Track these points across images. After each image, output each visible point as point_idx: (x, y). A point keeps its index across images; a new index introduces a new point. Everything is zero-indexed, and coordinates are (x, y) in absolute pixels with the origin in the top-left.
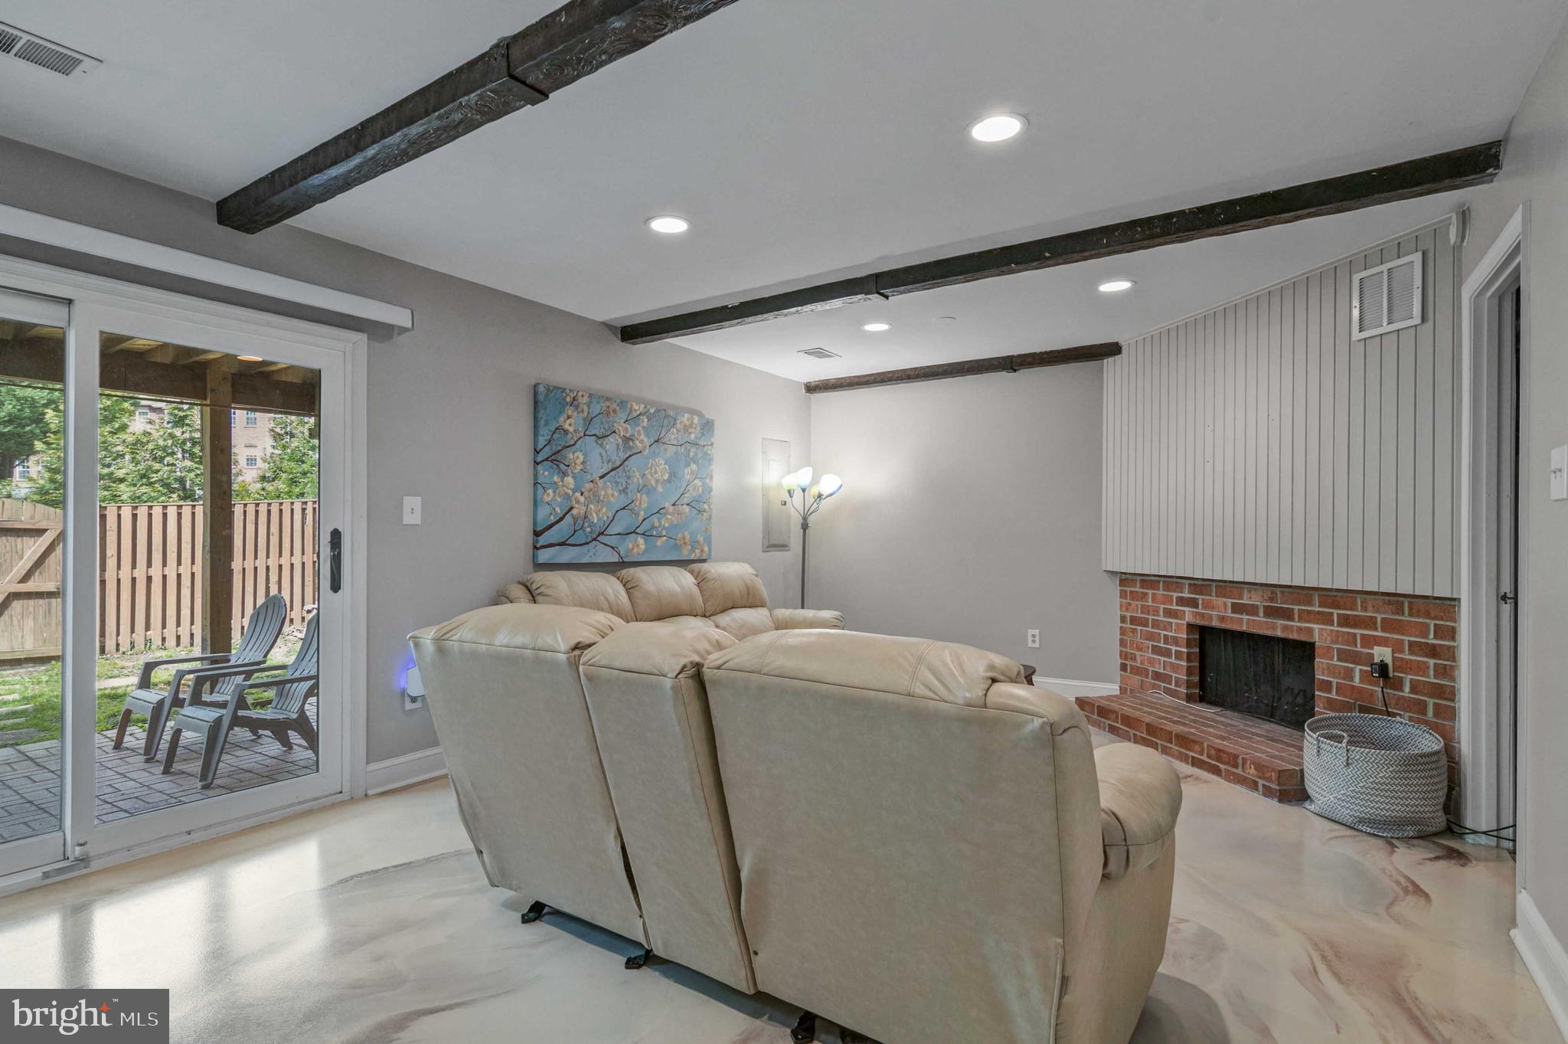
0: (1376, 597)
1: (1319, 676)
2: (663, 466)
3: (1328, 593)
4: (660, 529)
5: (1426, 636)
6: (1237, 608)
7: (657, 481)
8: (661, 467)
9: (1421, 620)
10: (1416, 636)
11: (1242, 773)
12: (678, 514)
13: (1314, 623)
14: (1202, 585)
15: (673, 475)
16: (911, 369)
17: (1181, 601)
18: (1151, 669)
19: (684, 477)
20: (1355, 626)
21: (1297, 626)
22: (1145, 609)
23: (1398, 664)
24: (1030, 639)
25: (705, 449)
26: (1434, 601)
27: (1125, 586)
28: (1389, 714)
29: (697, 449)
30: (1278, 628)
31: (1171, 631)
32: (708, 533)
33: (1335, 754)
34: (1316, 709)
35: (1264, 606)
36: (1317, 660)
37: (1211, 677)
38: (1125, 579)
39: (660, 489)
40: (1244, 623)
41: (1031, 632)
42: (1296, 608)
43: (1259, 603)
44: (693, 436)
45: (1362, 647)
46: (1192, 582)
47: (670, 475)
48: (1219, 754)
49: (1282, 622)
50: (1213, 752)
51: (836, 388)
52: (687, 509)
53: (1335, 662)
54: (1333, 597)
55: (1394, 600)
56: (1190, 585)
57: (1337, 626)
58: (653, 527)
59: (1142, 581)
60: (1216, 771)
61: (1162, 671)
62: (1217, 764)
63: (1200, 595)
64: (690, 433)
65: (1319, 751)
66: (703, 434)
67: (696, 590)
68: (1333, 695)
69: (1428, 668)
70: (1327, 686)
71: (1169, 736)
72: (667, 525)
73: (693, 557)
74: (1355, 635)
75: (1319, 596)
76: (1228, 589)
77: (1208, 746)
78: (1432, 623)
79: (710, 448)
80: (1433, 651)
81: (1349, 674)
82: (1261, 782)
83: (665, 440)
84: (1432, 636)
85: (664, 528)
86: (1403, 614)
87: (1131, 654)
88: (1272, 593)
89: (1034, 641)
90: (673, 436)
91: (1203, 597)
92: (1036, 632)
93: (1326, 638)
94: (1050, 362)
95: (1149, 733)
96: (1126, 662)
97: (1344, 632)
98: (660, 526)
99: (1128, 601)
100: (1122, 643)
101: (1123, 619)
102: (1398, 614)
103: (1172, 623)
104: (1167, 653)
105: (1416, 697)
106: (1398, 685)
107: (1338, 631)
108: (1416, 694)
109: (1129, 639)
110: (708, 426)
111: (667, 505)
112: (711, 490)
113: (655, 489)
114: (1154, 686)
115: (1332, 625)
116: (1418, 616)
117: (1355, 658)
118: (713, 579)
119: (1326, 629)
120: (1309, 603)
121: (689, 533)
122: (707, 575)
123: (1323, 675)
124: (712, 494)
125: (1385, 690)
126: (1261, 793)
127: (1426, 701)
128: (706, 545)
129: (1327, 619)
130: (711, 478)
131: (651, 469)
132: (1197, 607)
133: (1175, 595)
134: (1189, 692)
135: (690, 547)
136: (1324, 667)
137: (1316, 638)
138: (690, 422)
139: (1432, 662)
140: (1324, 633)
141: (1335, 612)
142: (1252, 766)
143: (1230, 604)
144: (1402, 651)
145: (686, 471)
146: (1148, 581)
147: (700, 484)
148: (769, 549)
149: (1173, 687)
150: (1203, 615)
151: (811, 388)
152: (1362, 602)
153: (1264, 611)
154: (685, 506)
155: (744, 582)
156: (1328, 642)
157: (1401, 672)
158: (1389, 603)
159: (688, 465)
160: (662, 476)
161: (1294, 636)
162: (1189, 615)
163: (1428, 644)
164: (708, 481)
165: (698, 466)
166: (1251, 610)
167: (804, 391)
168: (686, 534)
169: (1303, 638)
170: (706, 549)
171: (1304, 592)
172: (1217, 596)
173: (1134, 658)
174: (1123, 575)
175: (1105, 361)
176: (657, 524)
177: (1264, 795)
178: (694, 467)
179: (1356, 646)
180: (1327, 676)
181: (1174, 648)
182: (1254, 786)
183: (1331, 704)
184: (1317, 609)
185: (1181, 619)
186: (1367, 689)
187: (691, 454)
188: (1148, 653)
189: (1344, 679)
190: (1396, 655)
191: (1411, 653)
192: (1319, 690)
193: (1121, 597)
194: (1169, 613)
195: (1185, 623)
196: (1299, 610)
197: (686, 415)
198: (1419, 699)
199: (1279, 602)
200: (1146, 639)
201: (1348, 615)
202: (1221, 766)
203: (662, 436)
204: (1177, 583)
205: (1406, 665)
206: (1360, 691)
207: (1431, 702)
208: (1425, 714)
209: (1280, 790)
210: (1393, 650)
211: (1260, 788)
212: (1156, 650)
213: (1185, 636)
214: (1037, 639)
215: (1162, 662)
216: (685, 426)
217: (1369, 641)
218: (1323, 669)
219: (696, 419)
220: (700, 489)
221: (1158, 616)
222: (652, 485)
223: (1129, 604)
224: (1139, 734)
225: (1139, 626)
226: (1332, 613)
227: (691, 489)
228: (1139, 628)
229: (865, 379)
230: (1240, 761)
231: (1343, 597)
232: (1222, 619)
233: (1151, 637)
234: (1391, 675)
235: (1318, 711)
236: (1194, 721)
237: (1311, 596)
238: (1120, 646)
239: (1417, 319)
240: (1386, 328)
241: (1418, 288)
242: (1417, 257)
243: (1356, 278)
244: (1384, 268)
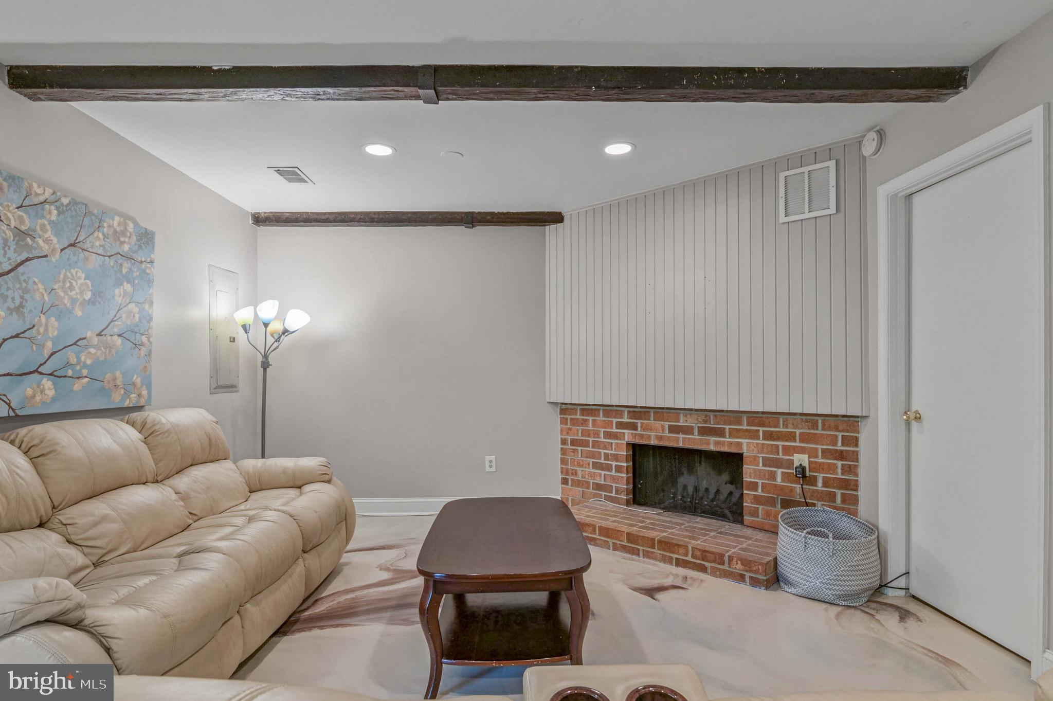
0: (795, 417)
1: (747, 478)
2: (82, 281)
3: (755, 415)
4: (78, 368)
5: (835, 444)
6: (672, 429)
7: (73, 301)
8: (80, 282)
9: (832, 433)
10: (827, 445)
11: (728, 569)
12: (106, 348)
13: (743, 438)
14: (645, 412)
15: (98, 294)
16: (375, 213)
17: (620, 425)
18: (592, 481)
19: (114, 297)
20: (778, 439)
21: (727, 441)
22: (586, 433)
23: (813, 466)
24: (487, 464)
25: (143, 266)
26: (842, 419)
27: (565, 414)
28: (807, 504)
29: (133, 264)
30: (712, 444)
31: (612, 450)
32: (148, 373)
33: (822, 548)
34: (745, 504)
35: (698, 427)
36: (745, 466)
37: (641, 484)
38: (565, 409)
39: (78, 312)
40: (681, 441)
41: (488, 458)
42: (727, 427)
43: (694, 425)
44: (126, 247)
45: (783, 454)
46: (631, 409)
47: (94, 295)
48: (705, 554)
49: (714, 439)
50: (698, 553)
51: (289, 222)
52: (119, 341)
53: (761, 467)
54: (758, 418)
55: (810, 419)
56: (629, 412)
57: (763, 440)
58: (68, 364)
59: (582, 410)
60: (703, 569)
61: (603, 482)
62: (702, 562)
63: (639, 419)
64: (123, 243)
65: (806, 546)
66: (140, 247)
67: (143, 448)
68: (759, 492)
69: (837, 467)
70: (754, 486)
71: (651, 542)
72: (89, 362)
73: (127, 403)
74: (777, 446)
75: (748, 417)
76: (665, 414)
77: (692, 548)
78: (840, 435)
79: (148, 265)
80: (841, 456)
81: (773, 476)
82: (748, 575)
83: (87, 246)
84: (840, 443)
85: (85, 365)
86: (817, 429)
87: (572, 470)
88: (706, 416)
89: (491, 466)
90: (97, 241)
91: (642, 421)
92: (493, 458)
93: (753, 450)
94: (505, 222)
95: (629, 541)
96: (568, 477)
97: (769, 445)
98: (78, 363)
99: (569, 426)
100: (563, 461)
101: (564, 442)
102: (813, 429)
103: (612, 443)
104: (608, 468)
105: (827, 489)
106: (813, 480)
107: (763, 444)
108: (827, 487)
109: (570, 458)
110: (146, 238)
111: (89, 334)
112: (151, 319)
113: (70, 311)
114: (595, 495)
115: (759, 439)
116: (830, 429)
117: (778, 464)
118: (166, 432)
119: (753, 443)
120: (740, 423)
121: (121, 373)
122: (157, 428)
123: (750, 478)
124: (152, 323)
125: (803, 486)
126: (748, 583)
127: (835, 492)
128: (144, 388)
129: (754, 435)
130: (151, 304)
131: (64, 282)
132: (636, 429)
133: (615, 420)
134: (628, 497)
135: (122, 391)
137: (745, 450)
138: (122, 229)
139: (839, 463)
140: (751, 446)
141: (761, 429)
142: (739, 562)
143: (667, 426)
144: (816, 456)
145: (117, 291)
146: (588, 410)
147: (136, 310)
148: (217, 390)
149: (613, 494)
150: (642, 436)
151: (259, 220)
152: (784, 421)
153: (698, 430)
154: (115, 337)
155: (206, 433)
156: (755, 452)
157: (816, 472)
158: (806, 421)
159: (119, 284)
160: (82, 293)
161: (725, 449)
162: (628, 436)
163: (837, 450)
164: (147, 307)
165: (133, 286)
166: (688, 430)
167: (251, 221)
168: (118, 373)
169: (733, 450)
170: (145, 393)
171: (734, 415)
172: (654, 420)
173: (575, 473)
174: (563, 406)
175: (547, 228)
176: (73, 360)
177: (752, 585)
178: (128, 287)
179: (778, 454)
180: (754, 479)
181: (614, 464)
182: (741, 578)
183: (757, 500)
184: (745, 427)
185: (620, 439)
186: (788, 486)
187: (124, 271)
188: (589, 468)
189: (768, 480)
190: (811, 460)
191: (824, 457)
192: (746, 490)
193: (561, 423)
194: (608, 435)
195: (624, 442)
196: (730, 428)
197: (117, 219)
198: (830, 491)
199: (712, 423)
200: (587, 457)
201: (772, 431)
202: (706, 564)
203: (81, 238)
204: (616, 410)
205: (820, 466)
206: (782, 488)
207: (839, 493)
208: (835, 502)
209: (766, 580)
210: (809, 456)
211: (748, 580)
212: (596, 465)
213: (625, 454)
214: (494, 464)
215: (603, 475)
216: (115, 231)
217: (788, 450)
218: (750, 473)
219: (131, 227)
220: (137, 316)
221: (599, 438)
222: (65, 305)
223: (570, 429)
224: (618, 542)
225: (580, 446)
226: (759, 430)
227: (124, 316)
228: (580, 449)
229: (323, 217)
230: (726, 559)
231: (768, 418)
232: (660, 438)
233: (591, 455)
234: (808, 475)
235: (746, 506)
236: (652, 524)
237: (741, 417)
238: (561, 464)
239: (833, 210)
240: (807, 215)
241: (833, 187)
242: (832, 164)
243: (782, 175)
244: (806, 169)
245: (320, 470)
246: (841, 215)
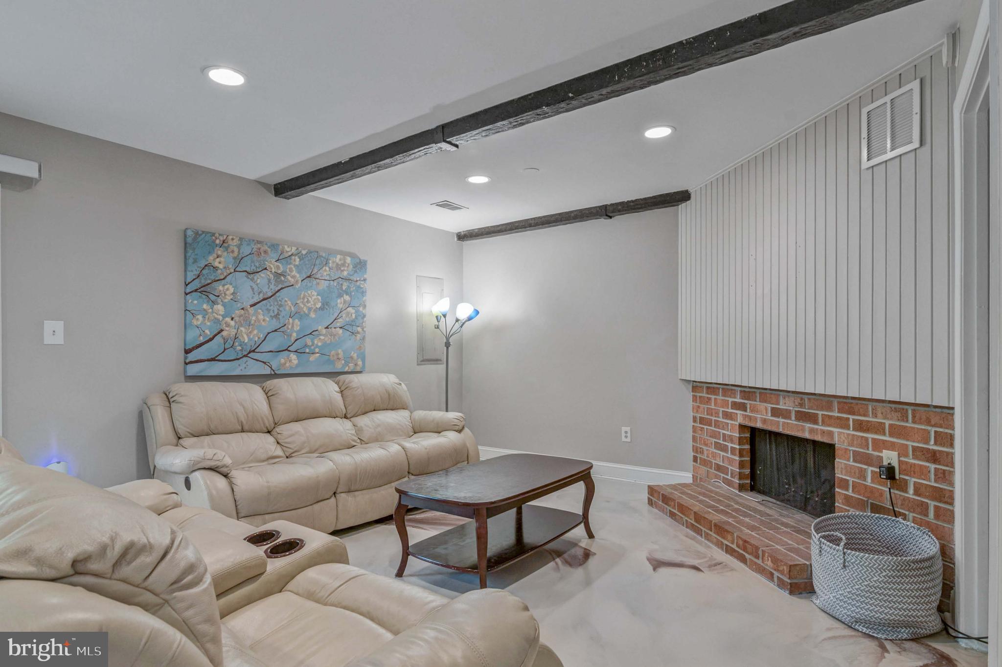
0: (884, 405)
1: (839, 475)
2: (315, 297)
3: (844, 400)
4: (312, 348)
5: (927, 442)
6: (776, 412)
7: (310, 309)
8: (313, 298)
9: (923, 427)
10: (918, 442)
11: (762, 564)
12: (331, 335)
13: (834, 427)
14: (749, 392)
15: (325, 305)
16: (532, 219)
17: (735, 405)
18: (714, 461)
19: (337, 305)
20: (867, 430)
21: (821, 429)
22: (710, 412)
23: (904, 467)
24: (623, 434)
25: (358, 283)
26: (934, 410)
27: (695, 392)
28: (896, 514)
29: (351, 283)
30: (806, 431)
31: (728, 431)
32: (362, 351)
33: (834, 556)
34: (837, 504)
35: (795, 411)
36: (837, 460)
37: (760, 470)
38: (696, 386)
39: (313, 315)
40: (780, 425)
41: (624, 429)
42: (820, 413)
43: (791, 408)
44: (345, 273)
45: (873, 450)
46: (743, 389)
47: (323, 304)
48: (745, 544)
49: (809, 425)
50: (741, 542)
51: (478, 236)
52: (340, 331)
53: (851, 463)
54: (850, 404)
55: (899, 407)
56: (741, 391)
57: (853, 430)
58: (306, 346)
59: (708, 388)
60: (743, 560)
61: (721, 464)
62: (744, 553)
63: (747, 400)
64: (343, 271)
65: (820, 551)
66: (356, 272)
68: (850, 493)
69: (929, 472)
70: (845, 484)
71: (710, 525)
72: (320, 344)
73: (346, 369)
74: (867, 439)
75: (838, 403)
76: (768, 395)
77: (737, 536)
78: (933, 430)
79: (362, 282)
80: (934, 457)
81: (862, 475)
82: (776, 574)
83: (318, 276)
84: (932, 442)
85: (317, 346)
86: (907, 421)
87: (700, 448)
88: (802, 399)
89: (626, 437)
90: (325, 272)
91: (750, 402)
92: (628, 429)
93: (844, 440)
94: (634, 209)
95: (696, 521)
96: (697, 455)
97: (859, 436)
98: (313, 345)
99: (698, 404)
100: (694, 439)
101: (695, 421)
102: (903, 420)
103: (728, 423)
104: (724, 449)
105: (919, 498)
106: (903, 487)
107: (853, 435)
108: (919, 495)
109: (698, 436)
110: (360, 265)
111: (320, 328)
112: (364, 316)
113: (307, 315)
114: (717, 476)
115: (849, 429)
116: (921, 423)
117: (867, 460)
118: (355, 387)
119: (844, 433)
120: (829, 408)
121: (343, 351)
123: (842, 474)
124: (365, 319)
125: (892, 491)
126: (776, 584)
127: (928, 503)
128: (359, 360)
129: (843, 424)
130: (365, 307)
131: (303, 298)
132: (746, 411)
133: (731, 400)
134: (741, 482)
135: (343, 362)
136: (843, 467)
137: (836, 440)
138: (342, 262)
139: (932, 466)
140: (842, 437)
141: (851, 417)
142: (770, 559)
143: (770, 409)
144: (907, 456)
145: (339, 301)
146: (712, 388)
147: (353, 311)
148: (423, 363)
149: (729, 477)
150: (750, 418)
151: (463, 237)
152: (873, 409)
153: (795, 415)
154: (338, 329)
155: (386, 390)
156: (845, 444)
157: (907, 475)
158: (896, 410)
159: (340, 296)
160: (315, 304)
161: (819, 438)
162: (740, 417)
163: (929, 449)
164: (361, 309)
165: (351, 296)
166: (785, 414)
167: (456, 239)
168: (340, 351)
169: (825, 440)
170: (360, 363)
171: (827, 399)
172: (760, 401)
173: (702, 452)
174: (694, 383)
175: (680, 206)
176: (310, 343)
177: (778, 586)
178: (347, 298)
179: (868, 449)
180: (845, 475)
181: (730, 445)
182: (771, 576)
183: (848, 500)
184: (836, 414)
185: (734, 421)
186: (878, 489)
187: (344, 288)
188: (712, 448)
189: (859, 478)
190: (902, 459)
191: (915, 457)
192: (839, 488)
193: (693, 401)
194: (726, 415)
195: (738, 424)
196: (822, 415)
197: (339, 257)
198: (922, 501)
199: (807, 407)
200: (710, 437)
201: (861, 421)
202: (747, 556)
203: (314, 272)
204: (732, 390)
205: (911, 467)
206: (872, 490)
207: (932, 504)
208: (927, 515)
209: (790, 583)
210: (899, 454)
211: (776, 579)
212: (718, 446)
213: (738, 435)
214: (629, 435)
215: (722, 456)
216: (337, 264)
217: (879, 445)
218: (842, 468)
219: (349, 260)
220: (354, 316)
221: (719, 417)
222: (304, 311)
223: (699, 407)
224: (689, 520)
225: (705, 425)
226: (849, 418)
227: (344, 316)
228: (705, 427)
229: (498, 229)
230: (760, 553)
231: (857, 404)
232: (764, 421)
233: (714, 435)
234: (897, 477)
235: (837, 506)
236: (737, 510)
237: (832, 402)
238: (693, 441)
239: (916, 144)
240: (890, 155)
241: (917, 113)
242: (915, 85)
243: (865, 111)
244: (887, 99)
245: (453, 422)
246: (927, 147)
